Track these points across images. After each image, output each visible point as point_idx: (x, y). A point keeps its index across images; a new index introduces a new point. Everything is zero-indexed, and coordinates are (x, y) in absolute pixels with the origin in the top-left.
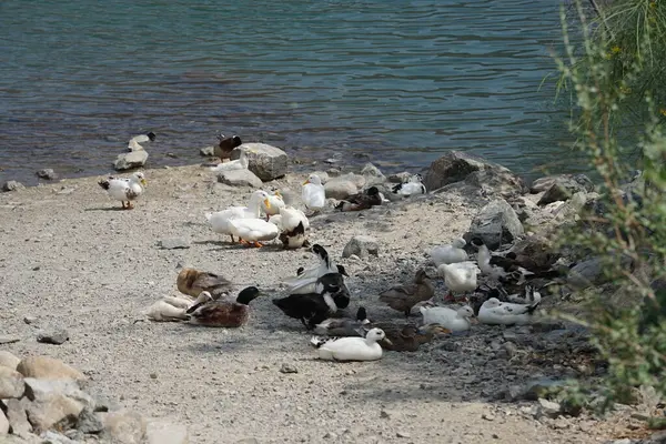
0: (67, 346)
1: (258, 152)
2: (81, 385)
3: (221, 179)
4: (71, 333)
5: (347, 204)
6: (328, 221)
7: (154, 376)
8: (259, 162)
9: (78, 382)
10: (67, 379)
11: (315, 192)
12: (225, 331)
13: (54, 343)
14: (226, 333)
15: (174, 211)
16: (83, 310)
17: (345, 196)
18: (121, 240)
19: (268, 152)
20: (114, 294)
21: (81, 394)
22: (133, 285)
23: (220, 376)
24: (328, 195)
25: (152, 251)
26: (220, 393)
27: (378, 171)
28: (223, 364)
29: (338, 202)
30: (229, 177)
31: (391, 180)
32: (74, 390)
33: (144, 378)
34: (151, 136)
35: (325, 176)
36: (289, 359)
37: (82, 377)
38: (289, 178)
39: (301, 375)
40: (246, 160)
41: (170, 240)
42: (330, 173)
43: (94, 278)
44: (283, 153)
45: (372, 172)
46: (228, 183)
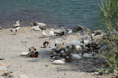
0: (4, 60)
1: (41, 24)
2: (7, 68)
3: (34, 30)
4: (5, 58)
5: (58, 35)
6: (54, 38)
7: (21, 66)
8: (41, 26)
9: (7, 67)
10: (5, 67)
11: (52, 32)
12: (35, 58)
13: (2, 60)
14: (35, 59)
15: (25, 35)
16: (7, 54)
17: (58, 33)
18: (14, 41)
19: (43, 25)
20: (13, 51)
21: (7, 69)
22: (17, 49)
23: (34, 66)
24: (54, 33)
25: (20, 43)
26: (34, 70)
27: (64, 29)
28: (34, 64)
29: (56, 34)
30: (35, 29)
31: (66, 30)
32: (6, 69)
33: (19, 67)
34: (20, 21)
35: (54, 29)
36: (47, 63)
37: (7, 66)
38: (47, 30)
39: (49, 67)
40: (38, 26)
41: (24, 41)
42: (55, 29)
43: (9, 48)
44: (46, 25)
45: (63, 29)
46: (35, 30)
